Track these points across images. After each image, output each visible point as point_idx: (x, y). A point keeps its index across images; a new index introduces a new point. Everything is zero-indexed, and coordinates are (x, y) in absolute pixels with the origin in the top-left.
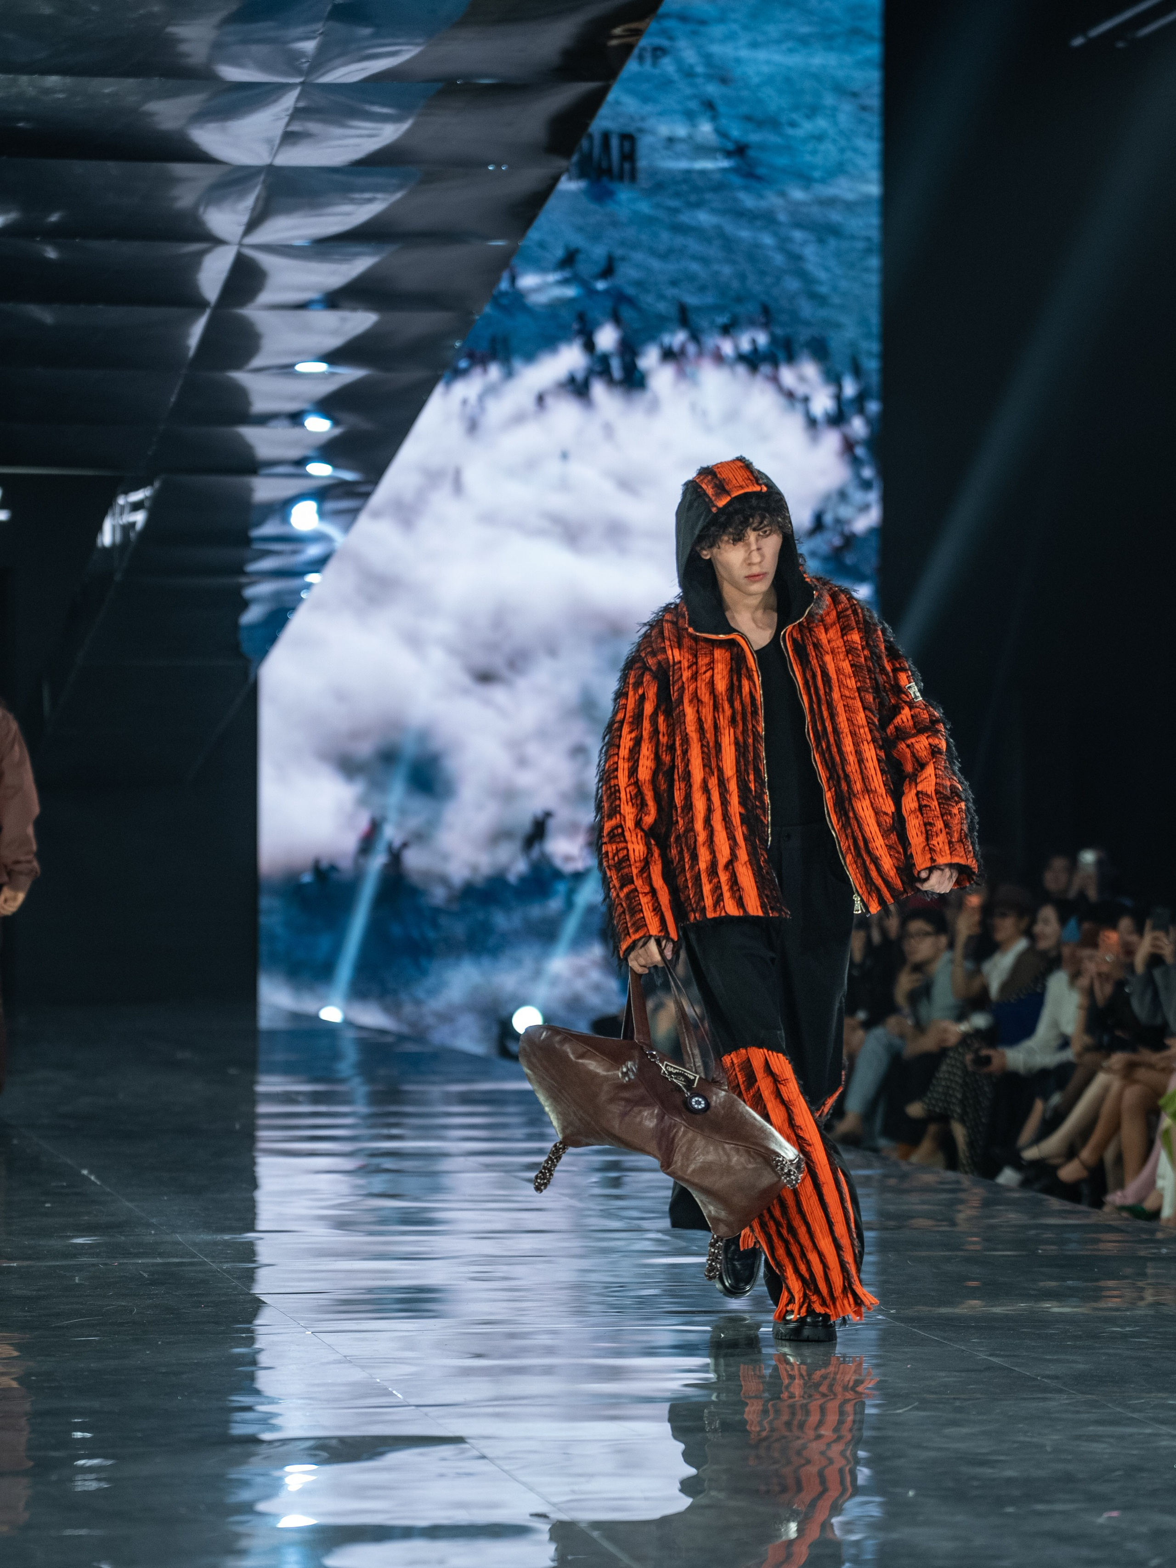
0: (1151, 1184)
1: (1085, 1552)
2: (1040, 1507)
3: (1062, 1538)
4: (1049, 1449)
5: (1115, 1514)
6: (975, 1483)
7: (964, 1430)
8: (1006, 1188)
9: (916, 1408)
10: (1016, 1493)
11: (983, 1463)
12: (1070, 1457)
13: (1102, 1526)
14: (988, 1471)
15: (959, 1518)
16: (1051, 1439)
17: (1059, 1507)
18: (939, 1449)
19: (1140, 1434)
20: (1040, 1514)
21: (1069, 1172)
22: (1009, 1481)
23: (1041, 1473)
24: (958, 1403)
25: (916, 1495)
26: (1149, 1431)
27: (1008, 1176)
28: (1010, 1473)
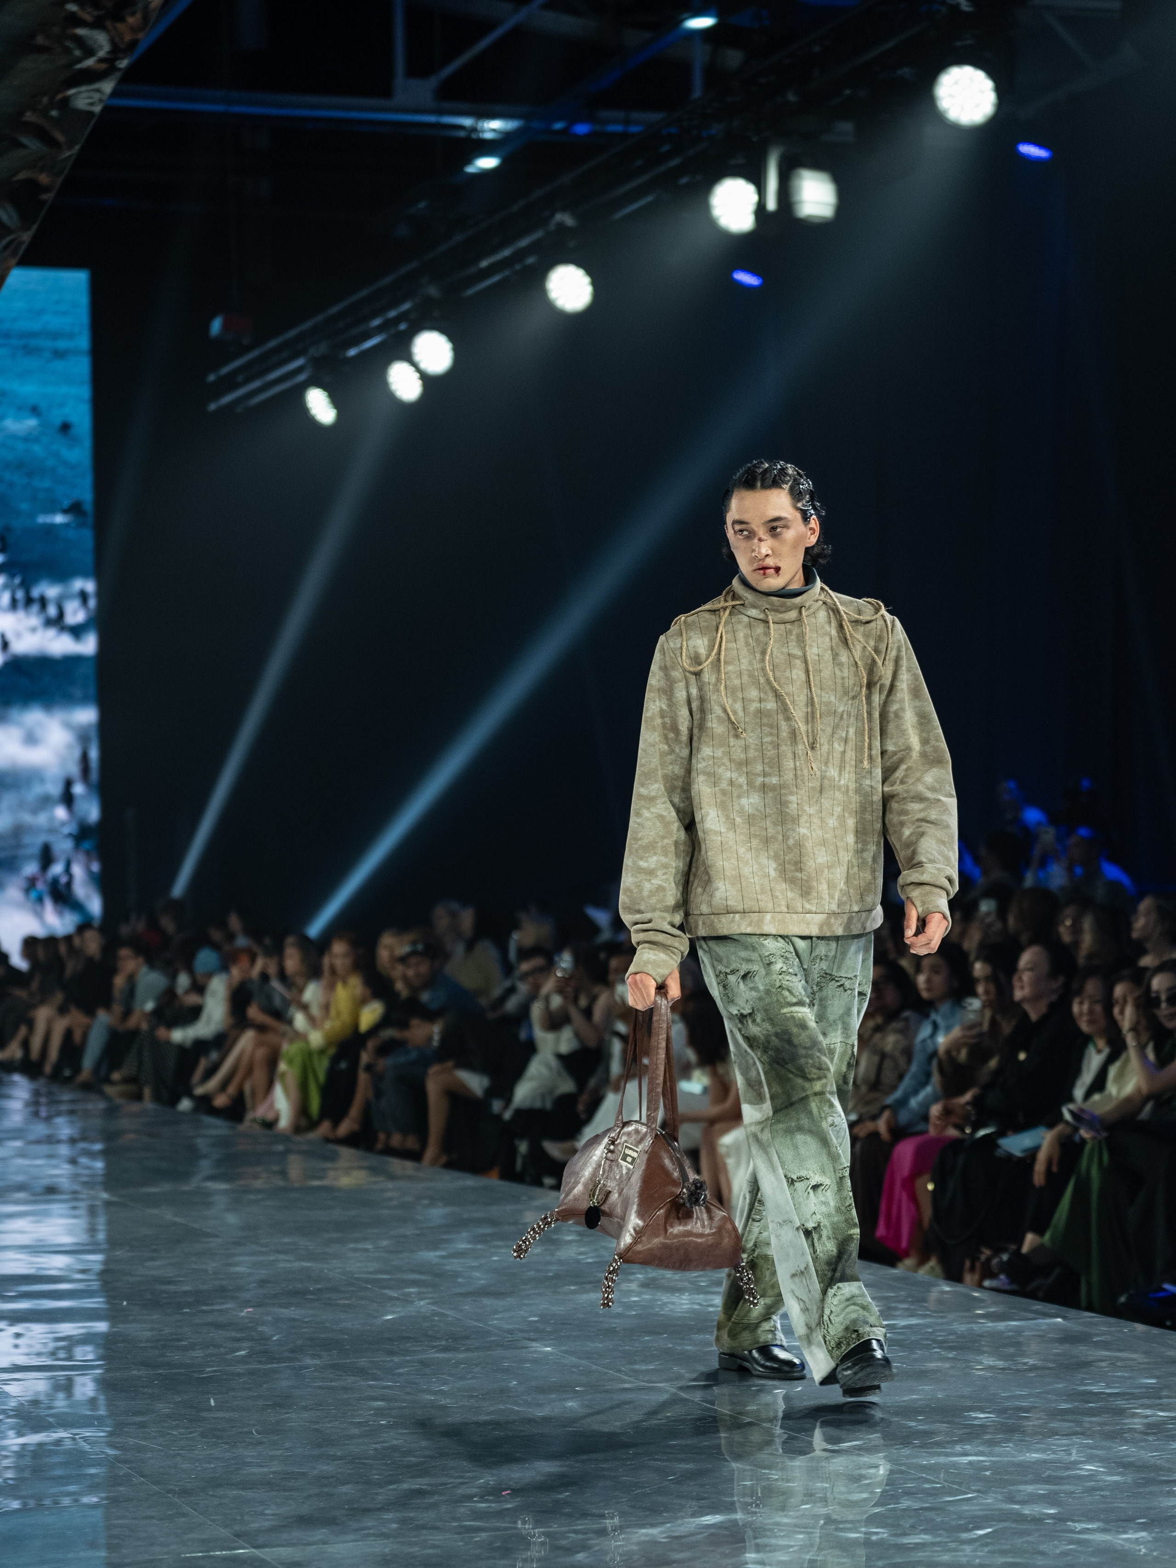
0: (272, 1105)
1: (234, 1334)
2: (204, 1308)
3: (218, 1326)
4: (210, 1272)
5: (250, 1310)
6: (165, 1295)
7: (157, 1263)
8: (183, 1113)
9: (129, 1251)
10: (190, 1300)
11: (170, 1282)
12: (223, 1277)
13: (243, 1318)
14: (172, 1288)
15: (155, 1317)
16: (211, 1266)
17: (217, 1307)
18: (142, 1276)
19: (266, 1261)
20: (206, 1312)
21: (220, 1101)
22: (186, 1293)
23: (206, 1287)
24: (154, 1247)
25: (127, 1304)
26: (271, 1258)
27: (185, 1104)
28: (187, 1288)
